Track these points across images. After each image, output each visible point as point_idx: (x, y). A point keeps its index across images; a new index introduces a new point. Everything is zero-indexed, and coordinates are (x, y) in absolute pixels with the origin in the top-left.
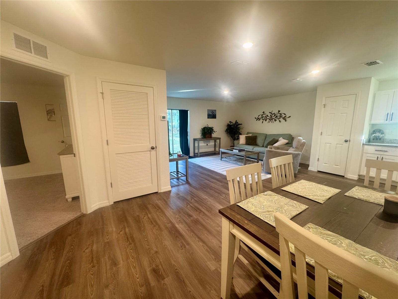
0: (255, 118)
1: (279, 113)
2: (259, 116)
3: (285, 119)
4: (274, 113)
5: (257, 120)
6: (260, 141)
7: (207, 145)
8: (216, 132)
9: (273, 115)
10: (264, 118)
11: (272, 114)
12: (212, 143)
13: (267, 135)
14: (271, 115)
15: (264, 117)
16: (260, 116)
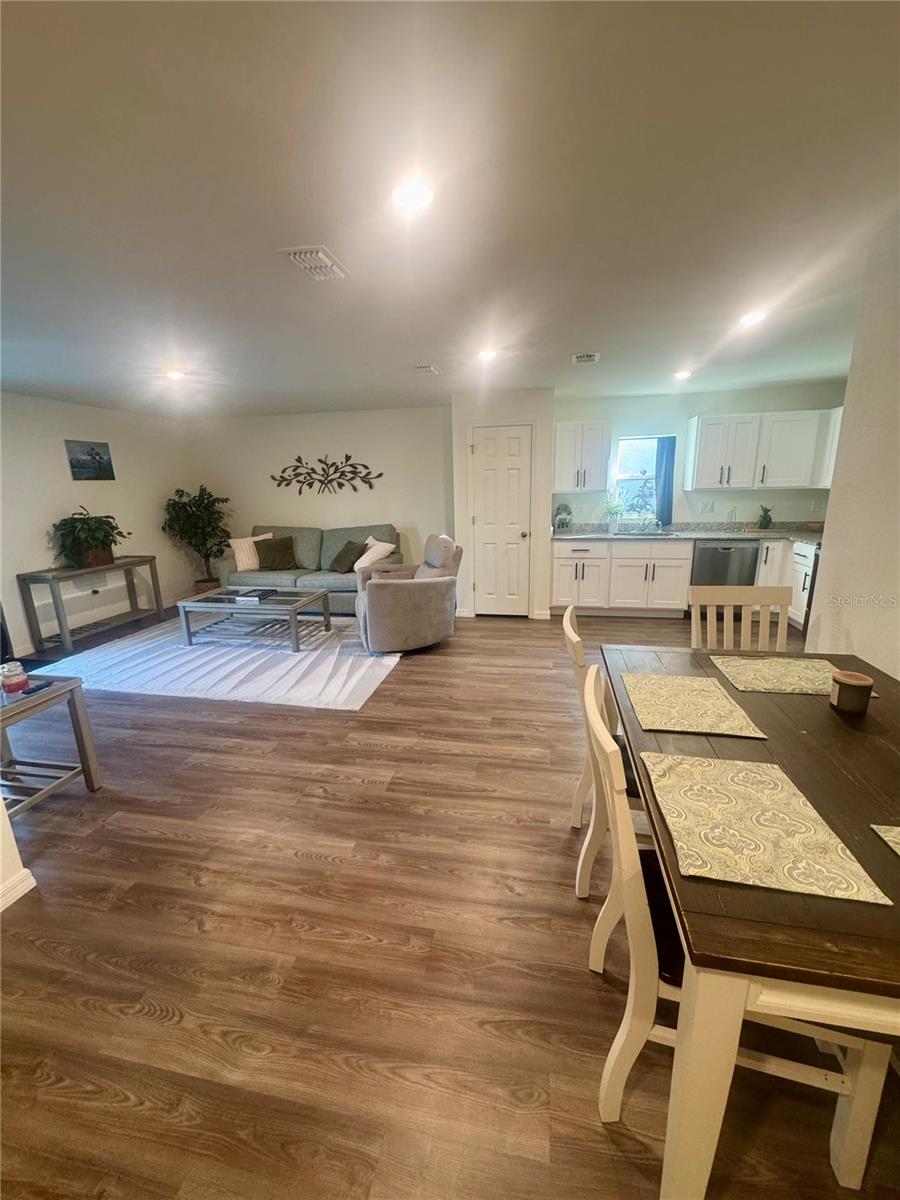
0: (273, 478)
1: (349, 463)
2: (284, 471)
3: (366, 480)
4: (334, 464)
5: (279, 485)
6: (304, 553)
7: (95, 592)
8: (129, 534)
9: (332, 470)
10: (303, 476)
11: (327, 465)
12: (115, 582)
13: (322, 532)
14: (323, 469)
15: (302, 474)
16: (290, 472)
